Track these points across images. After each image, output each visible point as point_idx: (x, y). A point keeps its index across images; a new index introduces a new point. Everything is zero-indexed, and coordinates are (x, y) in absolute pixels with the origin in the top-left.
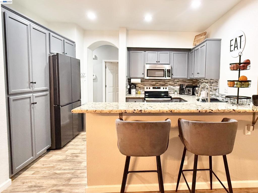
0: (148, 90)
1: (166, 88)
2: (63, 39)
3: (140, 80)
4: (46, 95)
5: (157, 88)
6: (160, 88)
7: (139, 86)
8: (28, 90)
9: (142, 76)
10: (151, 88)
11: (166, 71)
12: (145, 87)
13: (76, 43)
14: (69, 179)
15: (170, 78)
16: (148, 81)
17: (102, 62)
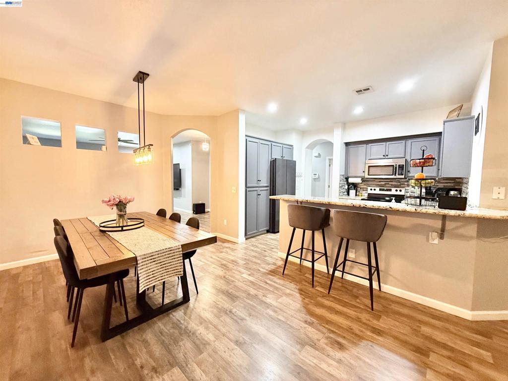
0: (373, 192)
1: (400, 191)
2: (281, 145)
3: (360, 179)
4: (267, 190)
5: (385, 190)
6: (390, 190)
7: (362, 187)
8: (256, 185)
9: (362, 175)
10: (377, 189)
11: (396, 168)
12: (369, 188)
13: (294, 147)
14: (273, 248)
15: (403, 177)
16: (373, 181)
17: (325, 160)
